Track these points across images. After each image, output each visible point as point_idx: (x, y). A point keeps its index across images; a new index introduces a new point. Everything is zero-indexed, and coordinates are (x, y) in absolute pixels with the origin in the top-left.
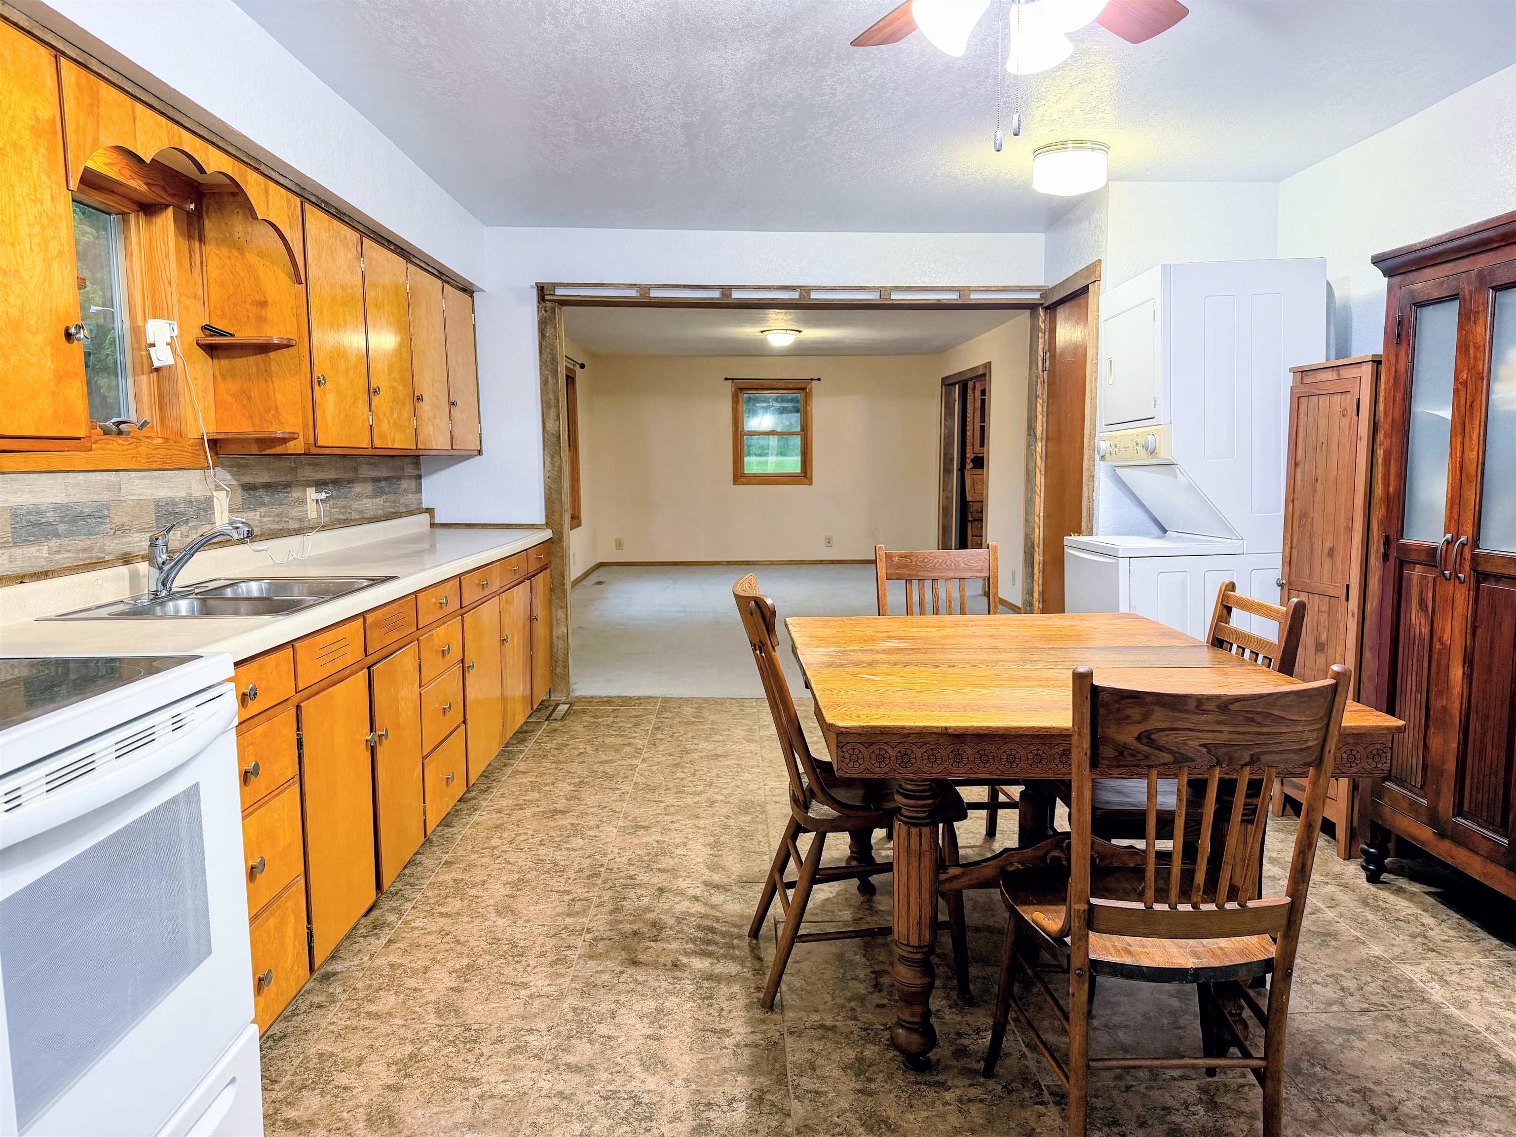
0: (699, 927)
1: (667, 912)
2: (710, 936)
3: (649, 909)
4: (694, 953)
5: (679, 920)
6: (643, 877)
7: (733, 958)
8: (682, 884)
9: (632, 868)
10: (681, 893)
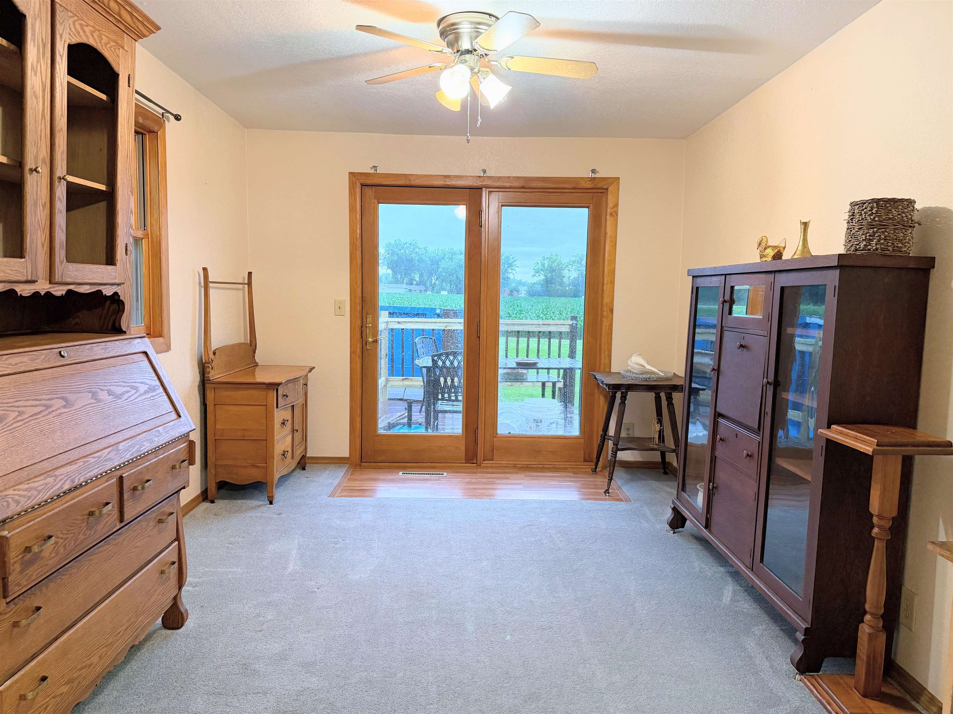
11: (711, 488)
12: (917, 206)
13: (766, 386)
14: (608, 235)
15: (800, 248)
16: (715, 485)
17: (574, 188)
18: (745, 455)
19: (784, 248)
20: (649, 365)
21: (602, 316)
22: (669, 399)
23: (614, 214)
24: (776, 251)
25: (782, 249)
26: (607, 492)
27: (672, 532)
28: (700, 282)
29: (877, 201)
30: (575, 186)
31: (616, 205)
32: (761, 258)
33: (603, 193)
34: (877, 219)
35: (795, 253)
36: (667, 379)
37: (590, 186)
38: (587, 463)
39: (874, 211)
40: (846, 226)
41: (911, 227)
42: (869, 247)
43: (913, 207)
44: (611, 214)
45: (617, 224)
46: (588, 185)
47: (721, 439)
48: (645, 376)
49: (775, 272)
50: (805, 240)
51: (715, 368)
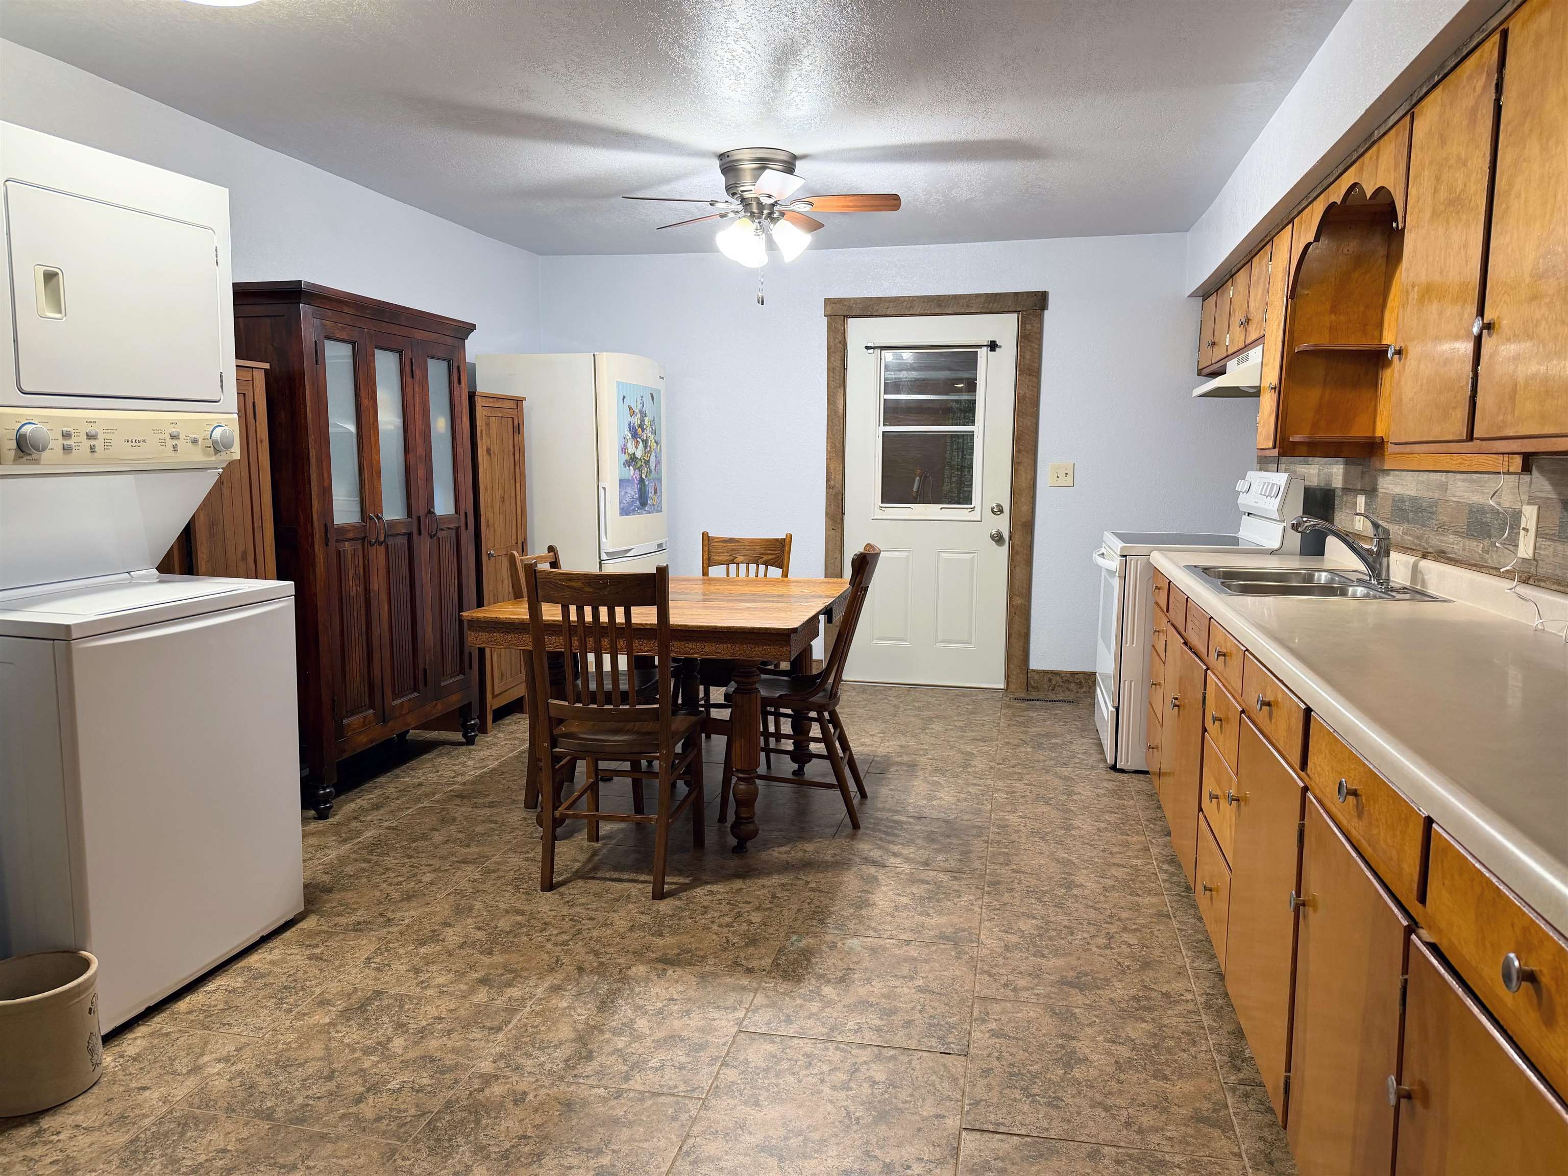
0: (897, 836)
1: (921, 848)
2: (890, 830)
3: (939, 851)
4: (905, 823)
5: (913, 841)
6: (944, 877)
7: (877, 818)
8: (906, 867)
9: (956, 888)
10: (907, 859)
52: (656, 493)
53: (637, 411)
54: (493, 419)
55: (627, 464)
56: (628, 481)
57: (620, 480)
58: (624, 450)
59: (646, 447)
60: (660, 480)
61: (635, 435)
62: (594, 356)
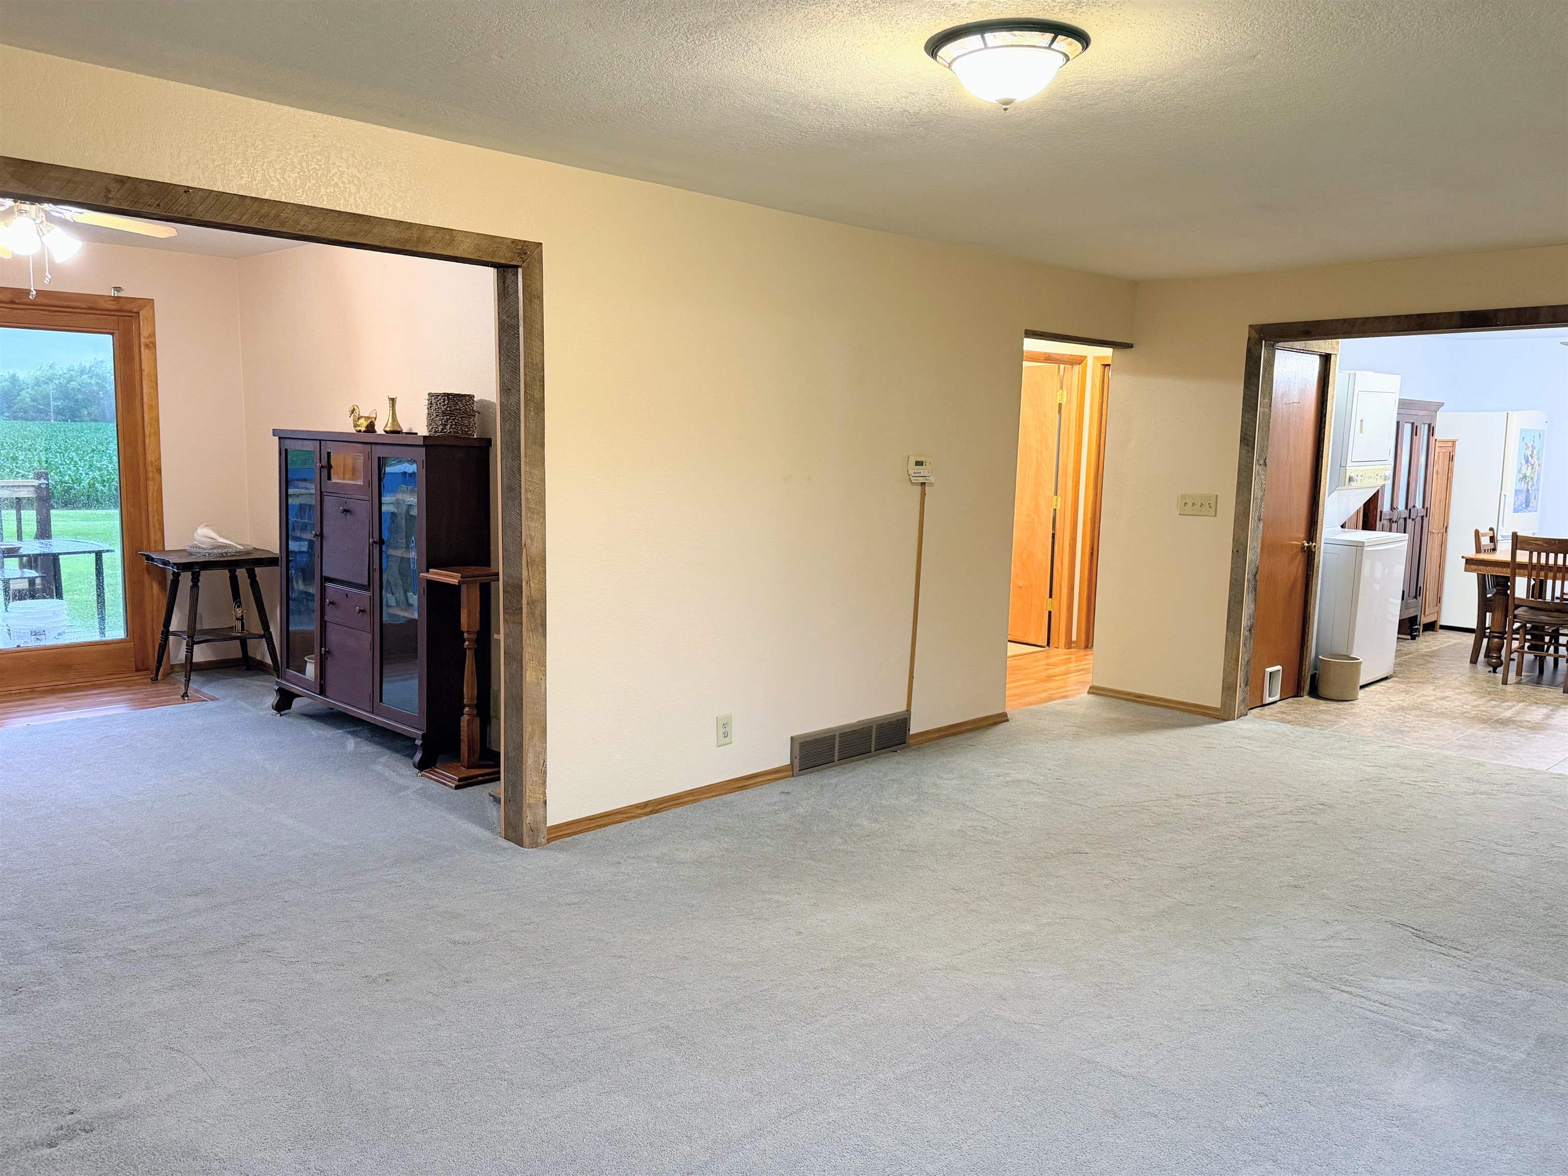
11: (323, 652)
12: (475, 399)
13: (373, 545)
14: (145, 373)
15: (390, 421)
16: (327, 649)
17: (91, 308)
18: (357, 611)
19: (375, 419)
20: (221, 537)
21: (147, 478)
22: (252, 575)
23: (151, 345)
24: (369, 421)
25: (373, 420)
26: (185, 695)
27: (279, 715)
28: (290, 445)
29: (447, 395)
30: (91, 305)
31: (153, 335)
32: (355, 427)
33: (132, 316)
34: (448, 409)
35: (386, 426)
36: (248, 553)
37: (113, 307)
38: (141, 673)
39: (446, 403)
40: (426, 411)
41: (472, 415)
42: (445, 430)
43: (473, 400)
44: (147, 346)
45: (155, 359)
46: (111, 306)
47: (330, 603)
48: (220, 551)
49: (371, 443)
50: (394, 414)
51: (318, 534)
52: (1535, 498)
53: (1530, 446)
54: (1441, 454)
55: (1521, 480)
56: (1520, 491)
57: (1516, 491)
58: (1519, 472)
59: (1532, 469)
60: (1538, 490)
61: (1527, 461)
62: (1508, 413)
